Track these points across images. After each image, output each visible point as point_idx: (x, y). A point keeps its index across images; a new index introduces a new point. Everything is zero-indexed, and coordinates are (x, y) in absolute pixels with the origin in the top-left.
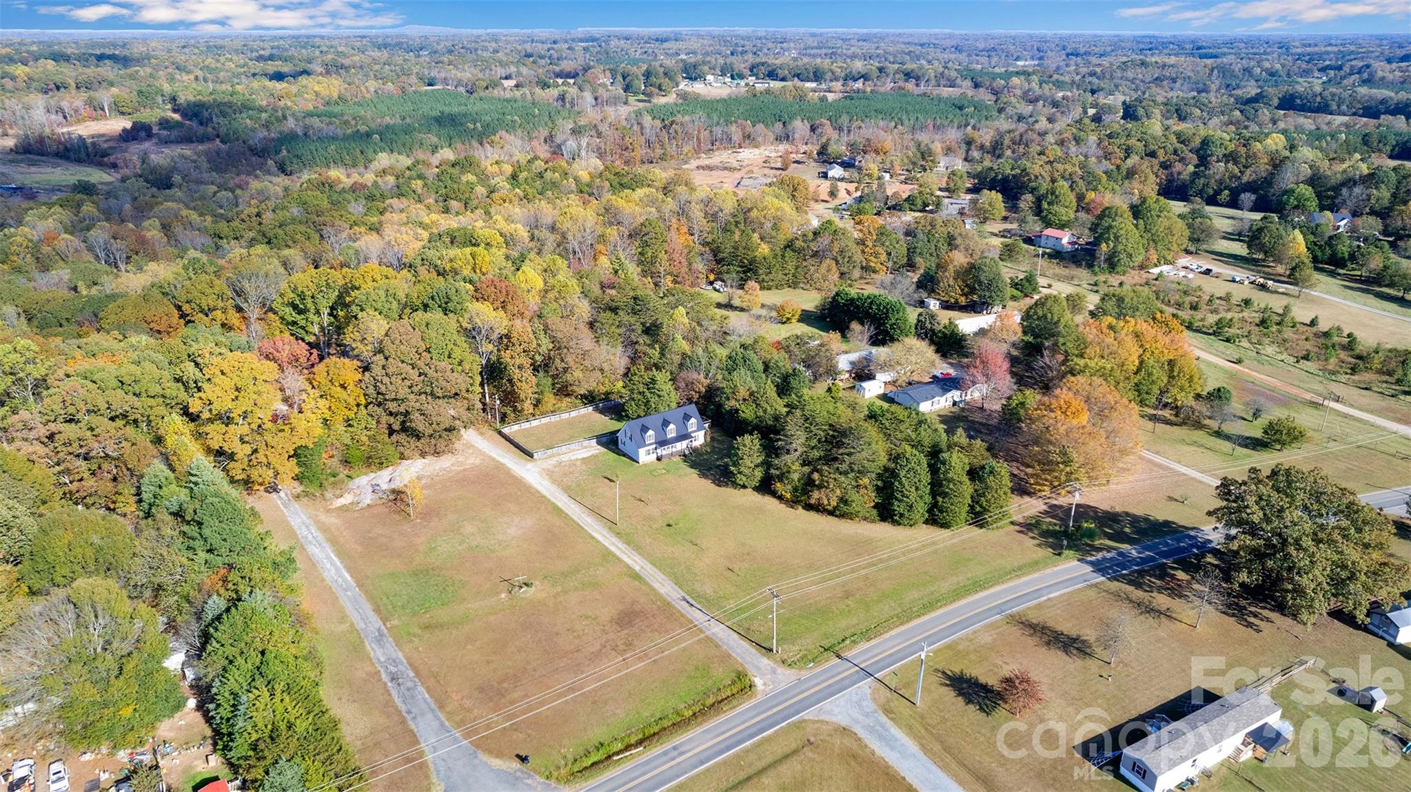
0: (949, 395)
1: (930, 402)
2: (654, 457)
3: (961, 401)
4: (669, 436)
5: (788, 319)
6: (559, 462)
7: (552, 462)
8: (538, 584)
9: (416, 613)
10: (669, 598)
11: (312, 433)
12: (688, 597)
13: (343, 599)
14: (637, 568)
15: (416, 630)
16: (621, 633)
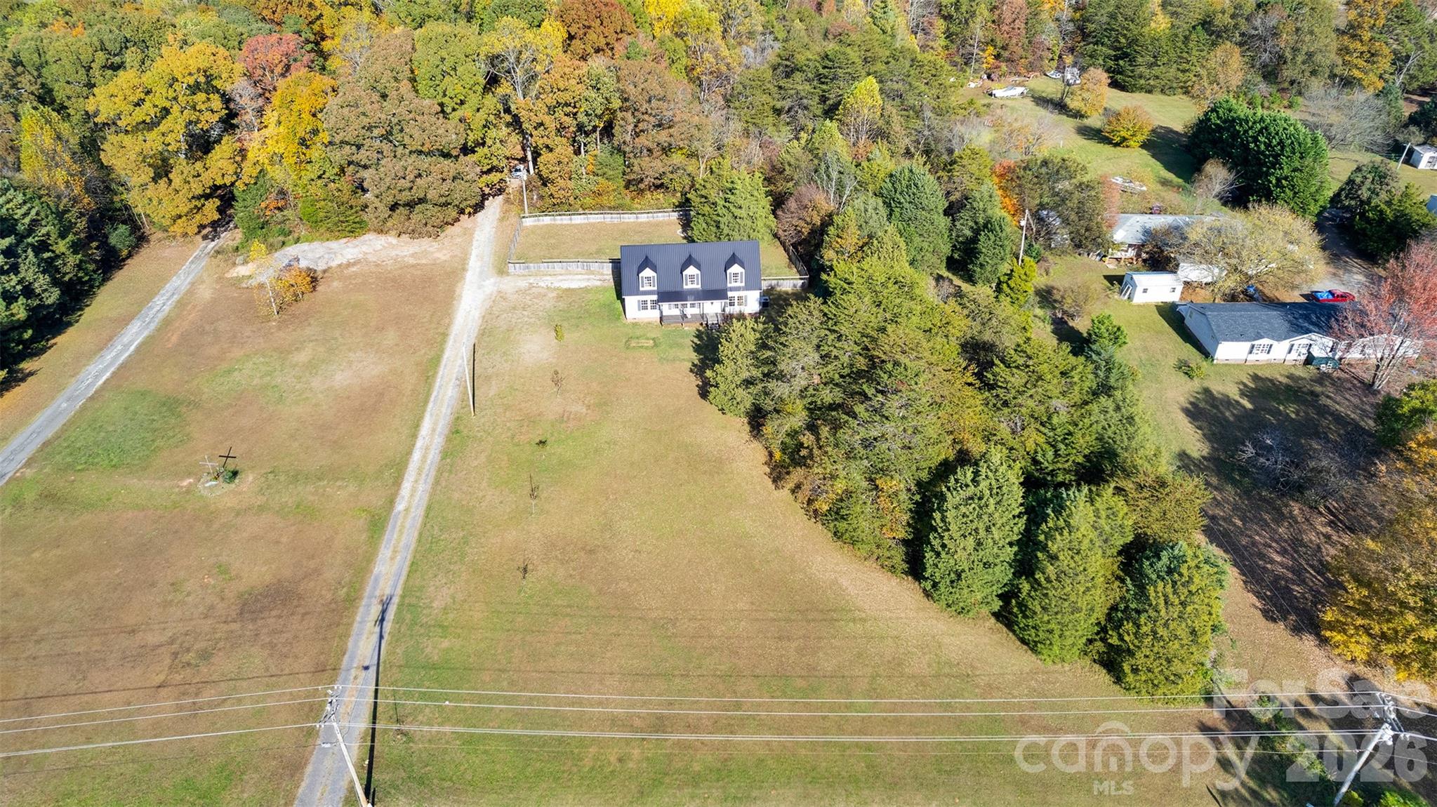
0: (1302, 341)
1: (1247, 345)
2: (653, 315)
3: (1327, 360)
4: (688, 286)
5: (1124, 139)
6: (531, 286)
7: (523, 284)
8: (248, 480)
9: (69, 467)
10: (368, 589)
11: (249, 170)
12: (396, 600)
13: (48, 412)
14: (400, 506)
15: (30, 496)
16: (225, 627)
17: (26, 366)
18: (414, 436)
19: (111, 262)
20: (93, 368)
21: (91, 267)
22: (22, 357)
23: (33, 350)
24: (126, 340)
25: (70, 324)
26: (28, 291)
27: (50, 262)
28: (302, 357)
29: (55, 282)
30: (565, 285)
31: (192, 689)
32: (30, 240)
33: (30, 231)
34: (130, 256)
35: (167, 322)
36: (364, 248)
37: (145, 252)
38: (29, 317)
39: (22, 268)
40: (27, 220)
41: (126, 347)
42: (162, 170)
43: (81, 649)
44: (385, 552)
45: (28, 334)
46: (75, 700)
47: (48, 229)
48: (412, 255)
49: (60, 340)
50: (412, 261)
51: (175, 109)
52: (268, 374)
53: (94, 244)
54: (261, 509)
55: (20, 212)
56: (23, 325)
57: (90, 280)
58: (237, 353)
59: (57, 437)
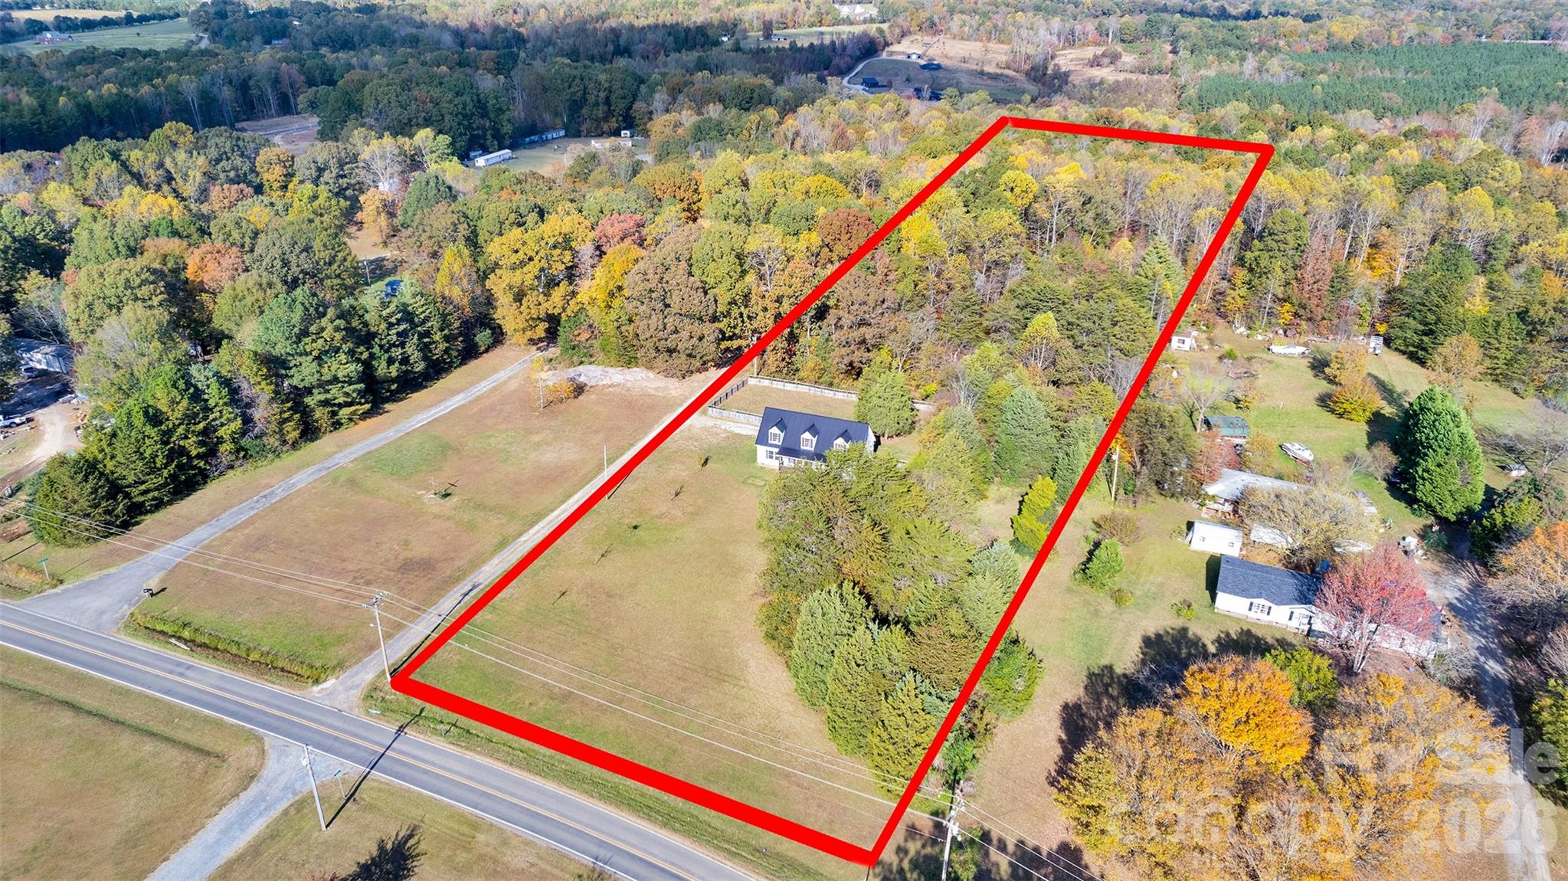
2: (775, 464)
4: (804, 447)
6: (715, 426)
7: (710, 423)
8: (453, 500)
9: (371, 468)
10: (472, 577)
11: (573, 307)
12: (481, 587)
13: (381, 436)
14: (522, 539)
15: (343, 478)
16: (387, 573)
17: (387, 406)
18: (563, 502)
19: (470, 352)
20: (420, 417)
21: (454, 353)
22: (388, 400)
23: (394, 397)
24: (448, 404)
25: (426, 387)
26: (405, 360)
27: (427, 345)
28: (536, 438)
29: (425, 358)
30: (737, 431)
31: (351, 597)
32: (419, 329)
33: (424, 322)
34: (487, 351)
35: (479, 398)
36: (628, 377)
37: (498, 351)
38: (398, 377)
39: (408, 345)
40: (422, 316)
41: (446, 408)
42: (519, 297)
43: (317, 561)
44: (495, 561)
45: (394, 387)
46: (299, 583)
47: (434, 323)
48: (655, 389)
49: (415, 395)
50: (652, 392)
51: (536, 260)
52: (510, 444)
53: (461, 339)
54: (449, 518)
55: (420, 310)
56: (393, 381)
57: (452, 362)
58: (503, 427)
59: (376, 450)
